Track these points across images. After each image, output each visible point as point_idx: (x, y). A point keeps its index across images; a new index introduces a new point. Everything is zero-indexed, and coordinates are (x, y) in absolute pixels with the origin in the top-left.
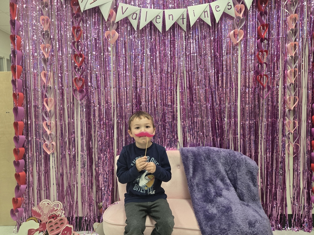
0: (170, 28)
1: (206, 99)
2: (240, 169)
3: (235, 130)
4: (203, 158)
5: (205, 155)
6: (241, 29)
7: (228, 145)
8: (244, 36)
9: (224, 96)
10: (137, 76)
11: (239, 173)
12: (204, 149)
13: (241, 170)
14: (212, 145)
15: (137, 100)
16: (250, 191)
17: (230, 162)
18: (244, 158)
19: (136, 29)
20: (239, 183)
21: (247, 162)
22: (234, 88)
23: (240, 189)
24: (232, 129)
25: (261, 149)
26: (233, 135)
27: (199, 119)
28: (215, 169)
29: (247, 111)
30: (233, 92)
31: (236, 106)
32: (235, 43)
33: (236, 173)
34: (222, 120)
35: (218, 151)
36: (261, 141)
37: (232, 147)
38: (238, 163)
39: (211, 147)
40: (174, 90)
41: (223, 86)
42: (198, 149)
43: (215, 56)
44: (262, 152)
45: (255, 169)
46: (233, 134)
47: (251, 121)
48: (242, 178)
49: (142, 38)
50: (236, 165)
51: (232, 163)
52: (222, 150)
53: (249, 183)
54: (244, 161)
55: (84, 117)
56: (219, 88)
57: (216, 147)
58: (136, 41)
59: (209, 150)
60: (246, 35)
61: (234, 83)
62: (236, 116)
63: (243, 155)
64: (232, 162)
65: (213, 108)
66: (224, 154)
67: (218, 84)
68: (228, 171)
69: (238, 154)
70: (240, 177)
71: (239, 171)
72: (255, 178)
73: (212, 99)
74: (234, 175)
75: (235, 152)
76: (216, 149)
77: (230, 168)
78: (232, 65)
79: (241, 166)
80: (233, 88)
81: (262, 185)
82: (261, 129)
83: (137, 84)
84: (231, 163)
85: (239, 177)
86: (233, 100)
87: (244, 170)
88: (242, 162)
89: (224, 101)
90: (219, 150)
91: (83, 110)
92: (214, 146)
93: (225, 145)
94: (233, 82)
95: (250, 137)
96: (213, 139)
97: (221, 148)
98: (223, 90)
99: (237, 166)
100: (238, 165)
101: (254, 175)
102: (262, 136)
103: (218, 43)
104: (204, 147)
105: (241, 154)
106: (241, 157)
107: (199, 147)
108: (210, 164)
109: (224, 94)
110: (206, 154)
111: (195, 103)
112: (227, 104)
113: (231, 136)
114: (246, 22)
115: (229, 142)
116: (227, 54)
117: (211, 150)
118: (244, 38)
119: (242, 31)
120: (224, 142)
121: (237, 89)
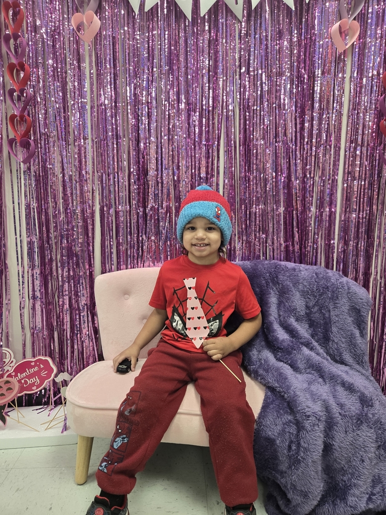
0: (210, 11)
1: (276, 168)
2: (337, 303)
3: (329, 231)
4: (264, 282)
5: (268, 275)
6: (355, 19)
7: (314, 258)
8: (359, 35)
9: (313, 162)
10: (139, 116)
11: (334, 311)
12: (267, 264)
13: (338, 305)
14: (282, 258)
15: (139, 167)
16: (355, 346)
17: (317, 289)
18: (345, 282)
19: (137, 12)
20: (334, 329)
21: (351, 291)
22: (333, 146)
23: (336, 341)
24: (324, 229)
25: (376, 267)
26: (325, 240)
27: (260, 206)
28: (287, 302)
29: (356, 193)
30: (331, 155)
31: (334, 182)
32: (340, 50)
33: (329, 311)
34: (305, 208)
35: (294, 269)
36: (377, 251)
37: (321, 262)
38: (333, 292)
39: (280, 261)
40: (214, 148)
41: (311, 142)
42: (255, 264)
43: (300, 77)
44: (377, 273)
45: (366, 304)
46: (325, 237)
47: (361, 213)
48: (339, 320)
49: (151, 34)
50: (330, 295)
51: (321, 291)
52: (303, 268)
53: (352, 330)
54: (346, 288)
55: (33, 198)
56: (304, 145)
57: (291, 262)
58: (137, 40)
59: (276, 266)
60: (362, 36)
61: (333, 136)
62: (332, 203)
63: (343, 276)
64: (321, 289)
65: (288, 185)
66: (307, 274)
67: (302, 137)
68: (313, 306)
69: (333, 275)
70: (337, 319)
71: (334, 307)
72: (363, 322)
73: (289, 168)
74: (324, 314)
75: (329, 271)
76: (290, 265)
77: (317, 301)
78: (332, 98)
79: (340, 298)
80: (330, 146)
81: (374, 333)
82: (380, 229)
83: (139, 134)
84: (319, 292)
85: (334, 318)
86: (330, 170)
87: (344, 304)
88: (341, 290)
89: (312, 172)
90: (296, 267)
91: (30, 185)
92: (288, 259)
93: (308, 259)
94: (332, 133)
95: (358, 244)
96: (287, 247)
97: (301, 263)
98: (311, 149)
99: (332, 298)
100: (333, 296)
101: (362, 316)
102: (380, 242)
103: (306, 49)
104: (266, 262)
105: (340, 275)
106: (340, 280)
107: (259, 260)
108: (277, 293)
109: (313, 158)
110: (270, 273)
111: (255, 174)
112: (317, 178)
113: (321, 242)
114: (365, 6)
115: (317, 253)
116: (323, 73)
117: (281, 266)
118: (359, 40)
119: (357, 24)
120: (306, 253)
121: (339, 148)
